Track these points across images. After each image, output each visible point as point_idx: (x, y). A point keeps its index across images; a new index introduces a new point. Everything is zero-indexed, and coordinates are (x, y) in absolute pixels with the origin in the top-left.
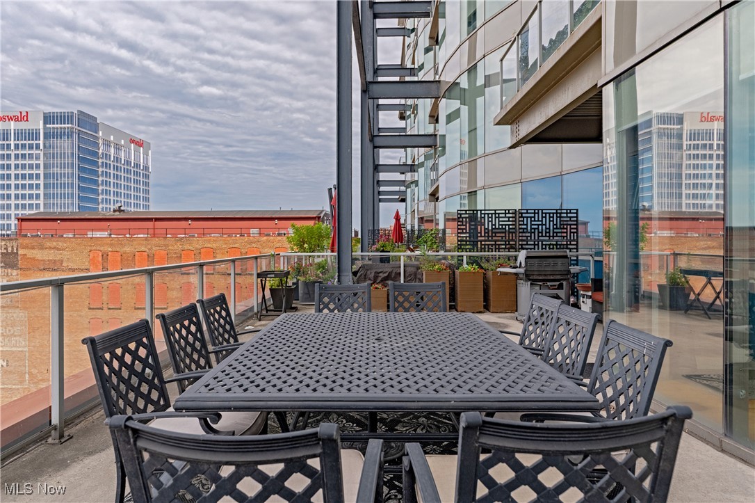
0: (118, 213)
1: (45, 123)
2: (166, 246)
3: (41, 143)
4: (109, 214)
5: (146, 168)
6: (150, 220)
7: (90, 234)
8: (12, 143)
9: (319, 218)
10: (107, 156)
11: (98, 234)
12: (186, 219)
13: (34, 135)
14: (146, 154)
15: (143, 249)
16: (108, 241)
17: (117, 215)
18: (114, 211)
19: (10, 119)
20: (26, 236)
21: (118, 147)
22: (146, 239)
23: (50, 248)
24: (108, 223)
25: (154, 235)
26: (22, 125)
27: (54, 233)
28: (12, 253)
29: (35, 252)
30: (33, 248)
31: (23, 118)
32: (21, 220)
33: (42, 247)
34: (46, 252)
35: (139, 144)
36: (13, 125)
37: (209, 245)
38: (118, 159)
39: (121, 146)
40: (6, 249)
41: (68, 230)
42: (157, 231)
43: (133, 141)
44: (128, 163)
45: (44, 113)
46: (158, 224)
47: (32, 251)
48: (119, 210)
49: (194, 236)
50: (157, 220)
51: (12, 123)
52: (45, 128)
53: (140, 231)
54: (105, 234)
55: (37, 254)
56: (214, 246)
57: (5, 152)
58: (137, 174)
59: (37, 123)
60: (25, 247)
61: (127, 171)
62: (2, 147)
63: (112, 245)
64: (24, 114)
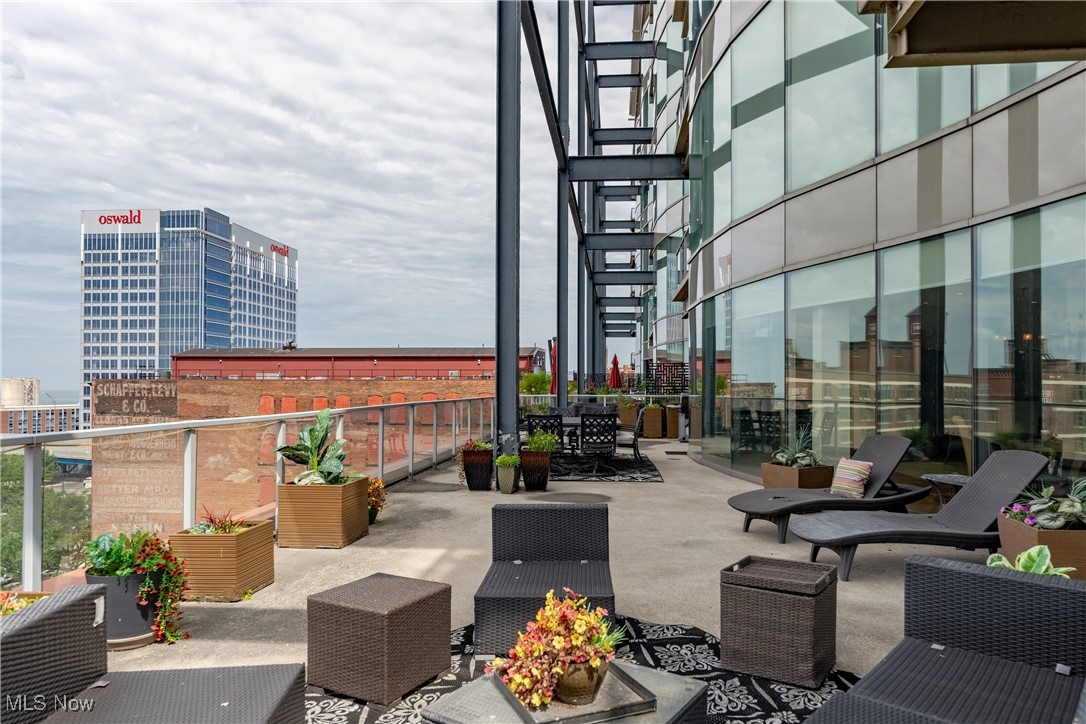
0: (288, 351)
1: (162, 225)
2: (350, 390)
3: (157, 251)
4: (279, 352)
5: (292, 285)
6: (329, 359)
7: (259, 376)
8: (119, 252)
9: (531, 357)
10: (242, 270)
11: (269, 376)
12: (371, 358)
13: (147, 241)
14: (292, 266)
15: (322, 394)
16: (282, 384)
17: (288, 353)
18: (285, 348)
19: (117, 220)
20: (184, 377)
21: (256, 257)
22: (326, 382)
23: (214, 392)
24: (279, 363)
25: (333, 377)
26: (133, 229)
27: (218, 373)
28: (170, 397)
29: (196, 396)
30: (194, 392)
31: (134, 218)
32: (177, 358)
33: (204, 391)
34: (209, 397)
35: (283, 251)
36: (120, 229)
37: (400, 390)
38: (255, 274)
39: (260, 255)
40: (163, 393)
41: (234, 371)
42: (337, 373)
43: (275, 248)
44: (268, 277)
45: (161, 212)
46: (339, 364)
47: (192, 395)
48: (290, 347)
49: (382, 379)
50: (337, 359)
51: (120, 225)
52: (162, 232)
53: (319, 372)
54: (275, 376)
55: (200, 399)
56: (406, 391)
57: (110, 265)
58: (280, 293)
59: (151, 226)
60: (186, 391)
61: (267, 289)
62: (106, 258)
63: (285, 389)
64: (135, 213)
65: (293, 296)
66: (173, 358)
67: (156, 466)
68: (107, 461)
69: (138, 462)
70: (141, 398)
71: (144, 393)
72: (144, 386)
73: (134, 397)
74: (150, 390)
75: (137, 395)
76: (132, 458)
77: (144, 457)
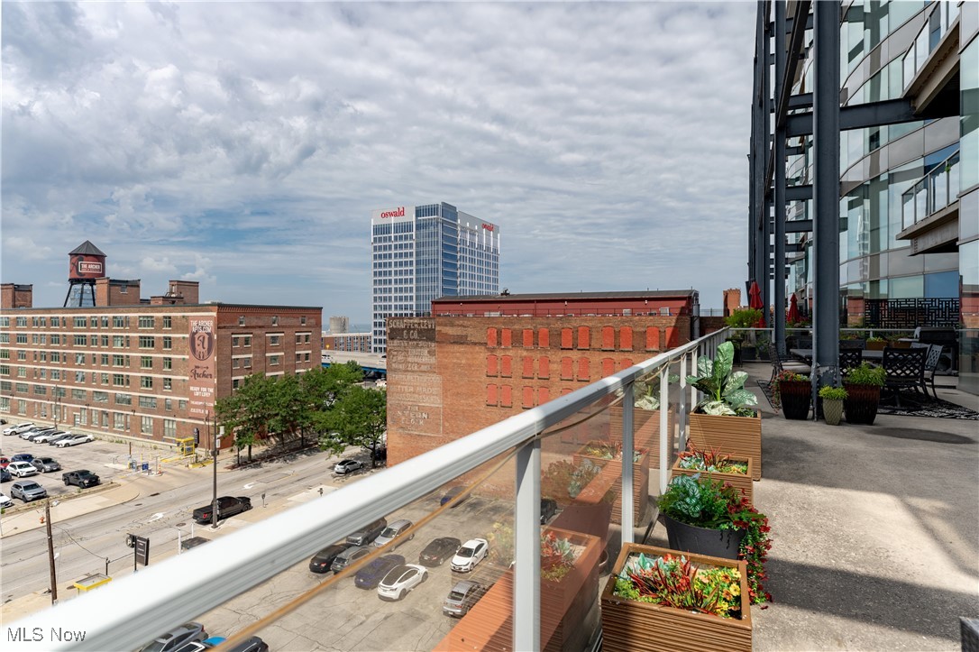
0: (504, 296)
1: (417, 216)
2: (549, 324)
3: (414, 233)
4: (498, 298)
5: (495, 251)
6: (532, 302)
7: (487, 314)
8: (393, 235)
10: (464, 242)
11: (493, 314)
12: (563, 301)
13: (407, 227)
14: (495, 237)
15: (529, 327)
16: (501, 320)
17: (504, 297)
18: (502, 294)
19: (391, 214)
20: (439, 315)
21: (472, 234)
22: (532, 318)
23: (458, 326)
24: (499, 305)
25: (536, 315)
26: (400, 220)
27: (460, 312)
28: (432, 329)
29: (448, 328)
30: (446, 325)
31: (400, 213)
32: (435, 302)
33: (452, 325)
34: (455, 328)
35: (489, 228)
36: (393, 220)
37: (586, 324)
38: (472, 244)
39: (475, 231)
40: (427, 326)
41: (470, 311)
42: (538, 312)
43: (485, 226)
44: (480, 246)
45: (416, 207)
46: (539, 305)
47: (444, 328)
48: (505, 294)
49: (572, 316)
50: (538, 302)
51: (393, 218)
52: (417, 220)
53: (527, 311)
54: (497, 314)
55: (450, 331)
56: (590, 324)
57: (388, 244)
58: (488, 257)
59: (411, 217)
60: (440, 325)
61: (480, 255)
62: (385, 239)
63: (504, 323)
64: (401, 209)
65: (496, 259)
66: (432, 302)
67: (423, 374)
68: (395, 370)
69: (413, 372)
70: (414, 329)
71: (416, 326)
72: (416, 321)
73: (410, 329)
74: (419, 324)
75: (412, 327)
76: (409, 369)
77: (416, 368)
